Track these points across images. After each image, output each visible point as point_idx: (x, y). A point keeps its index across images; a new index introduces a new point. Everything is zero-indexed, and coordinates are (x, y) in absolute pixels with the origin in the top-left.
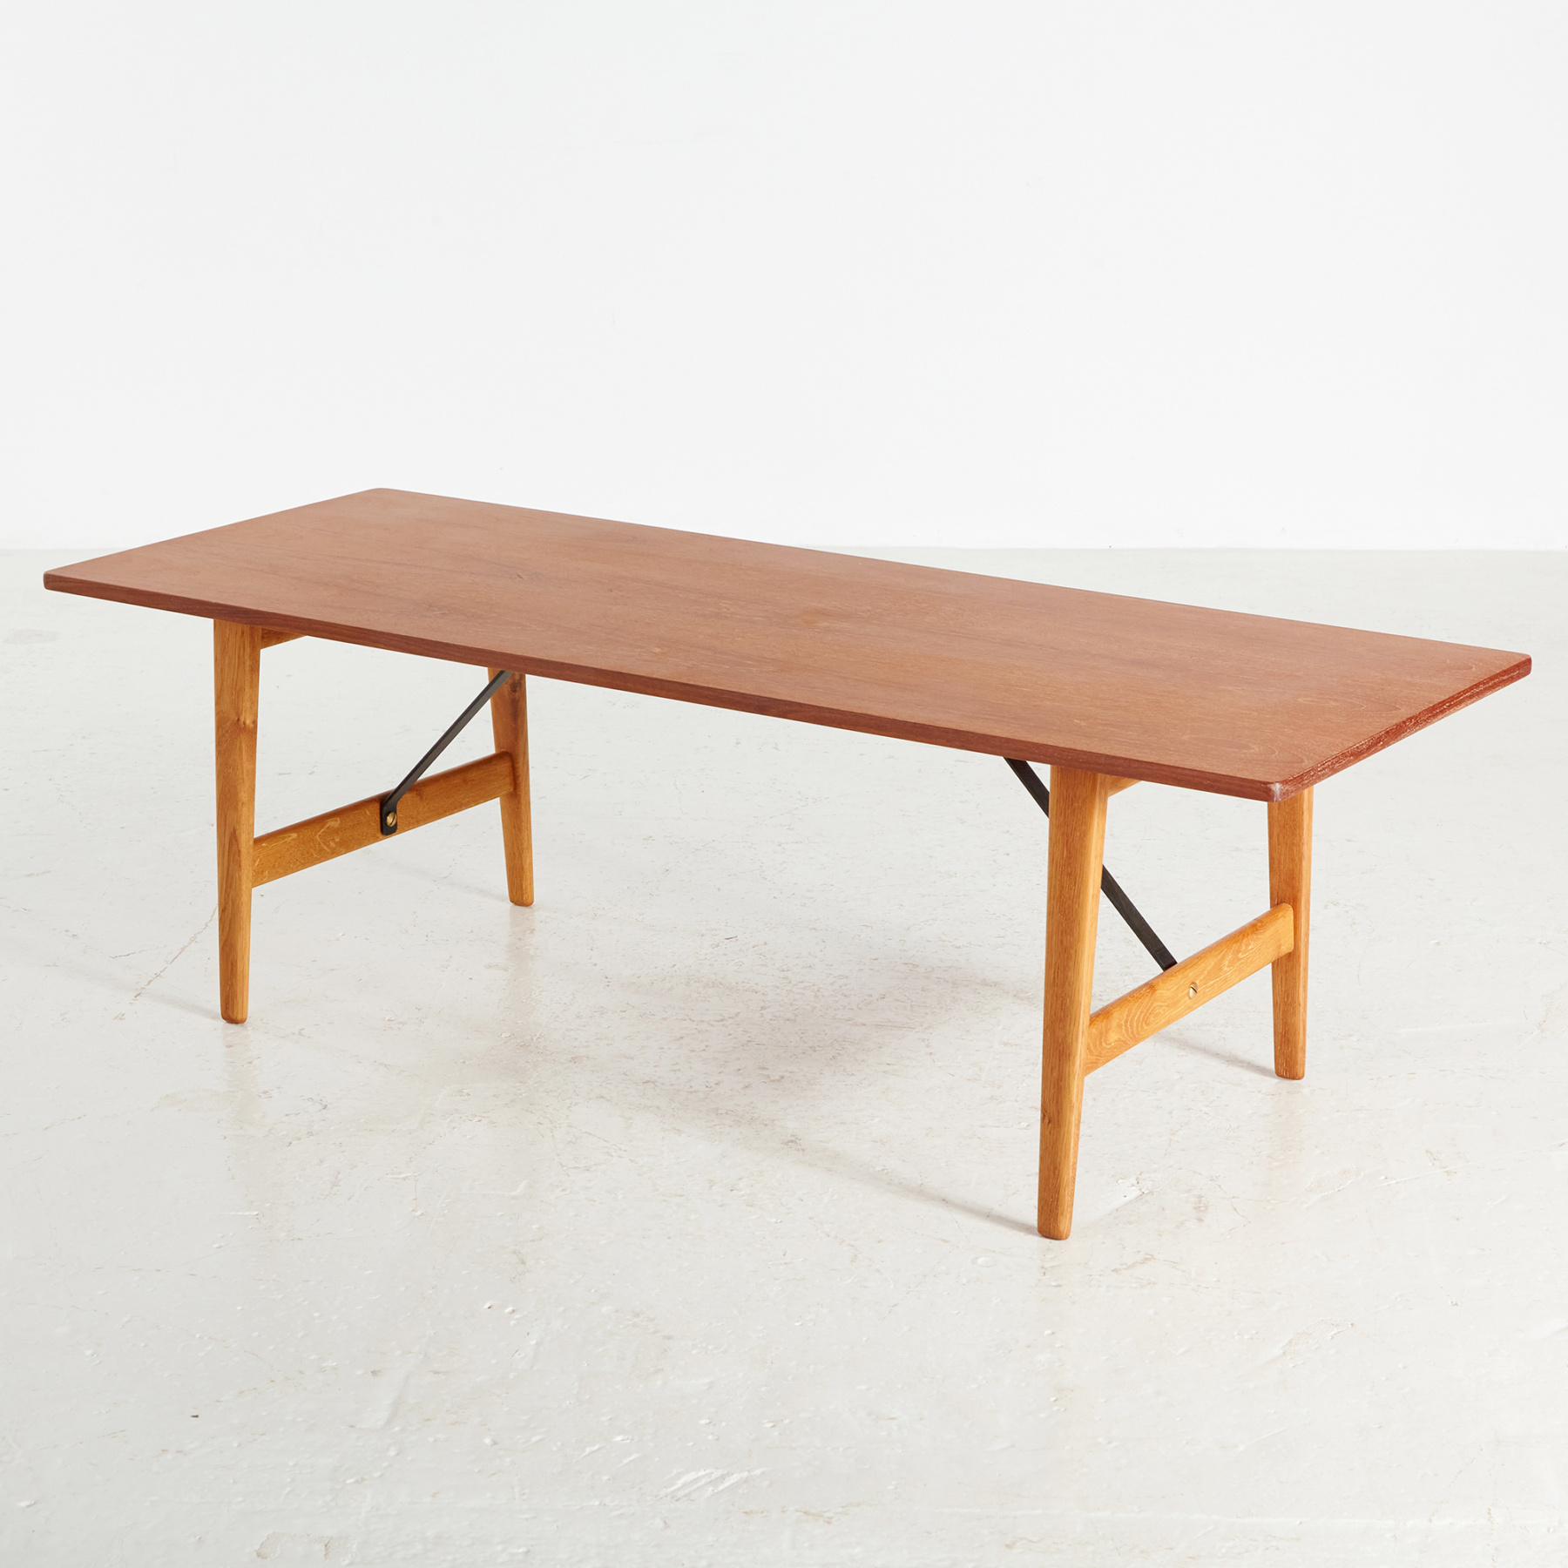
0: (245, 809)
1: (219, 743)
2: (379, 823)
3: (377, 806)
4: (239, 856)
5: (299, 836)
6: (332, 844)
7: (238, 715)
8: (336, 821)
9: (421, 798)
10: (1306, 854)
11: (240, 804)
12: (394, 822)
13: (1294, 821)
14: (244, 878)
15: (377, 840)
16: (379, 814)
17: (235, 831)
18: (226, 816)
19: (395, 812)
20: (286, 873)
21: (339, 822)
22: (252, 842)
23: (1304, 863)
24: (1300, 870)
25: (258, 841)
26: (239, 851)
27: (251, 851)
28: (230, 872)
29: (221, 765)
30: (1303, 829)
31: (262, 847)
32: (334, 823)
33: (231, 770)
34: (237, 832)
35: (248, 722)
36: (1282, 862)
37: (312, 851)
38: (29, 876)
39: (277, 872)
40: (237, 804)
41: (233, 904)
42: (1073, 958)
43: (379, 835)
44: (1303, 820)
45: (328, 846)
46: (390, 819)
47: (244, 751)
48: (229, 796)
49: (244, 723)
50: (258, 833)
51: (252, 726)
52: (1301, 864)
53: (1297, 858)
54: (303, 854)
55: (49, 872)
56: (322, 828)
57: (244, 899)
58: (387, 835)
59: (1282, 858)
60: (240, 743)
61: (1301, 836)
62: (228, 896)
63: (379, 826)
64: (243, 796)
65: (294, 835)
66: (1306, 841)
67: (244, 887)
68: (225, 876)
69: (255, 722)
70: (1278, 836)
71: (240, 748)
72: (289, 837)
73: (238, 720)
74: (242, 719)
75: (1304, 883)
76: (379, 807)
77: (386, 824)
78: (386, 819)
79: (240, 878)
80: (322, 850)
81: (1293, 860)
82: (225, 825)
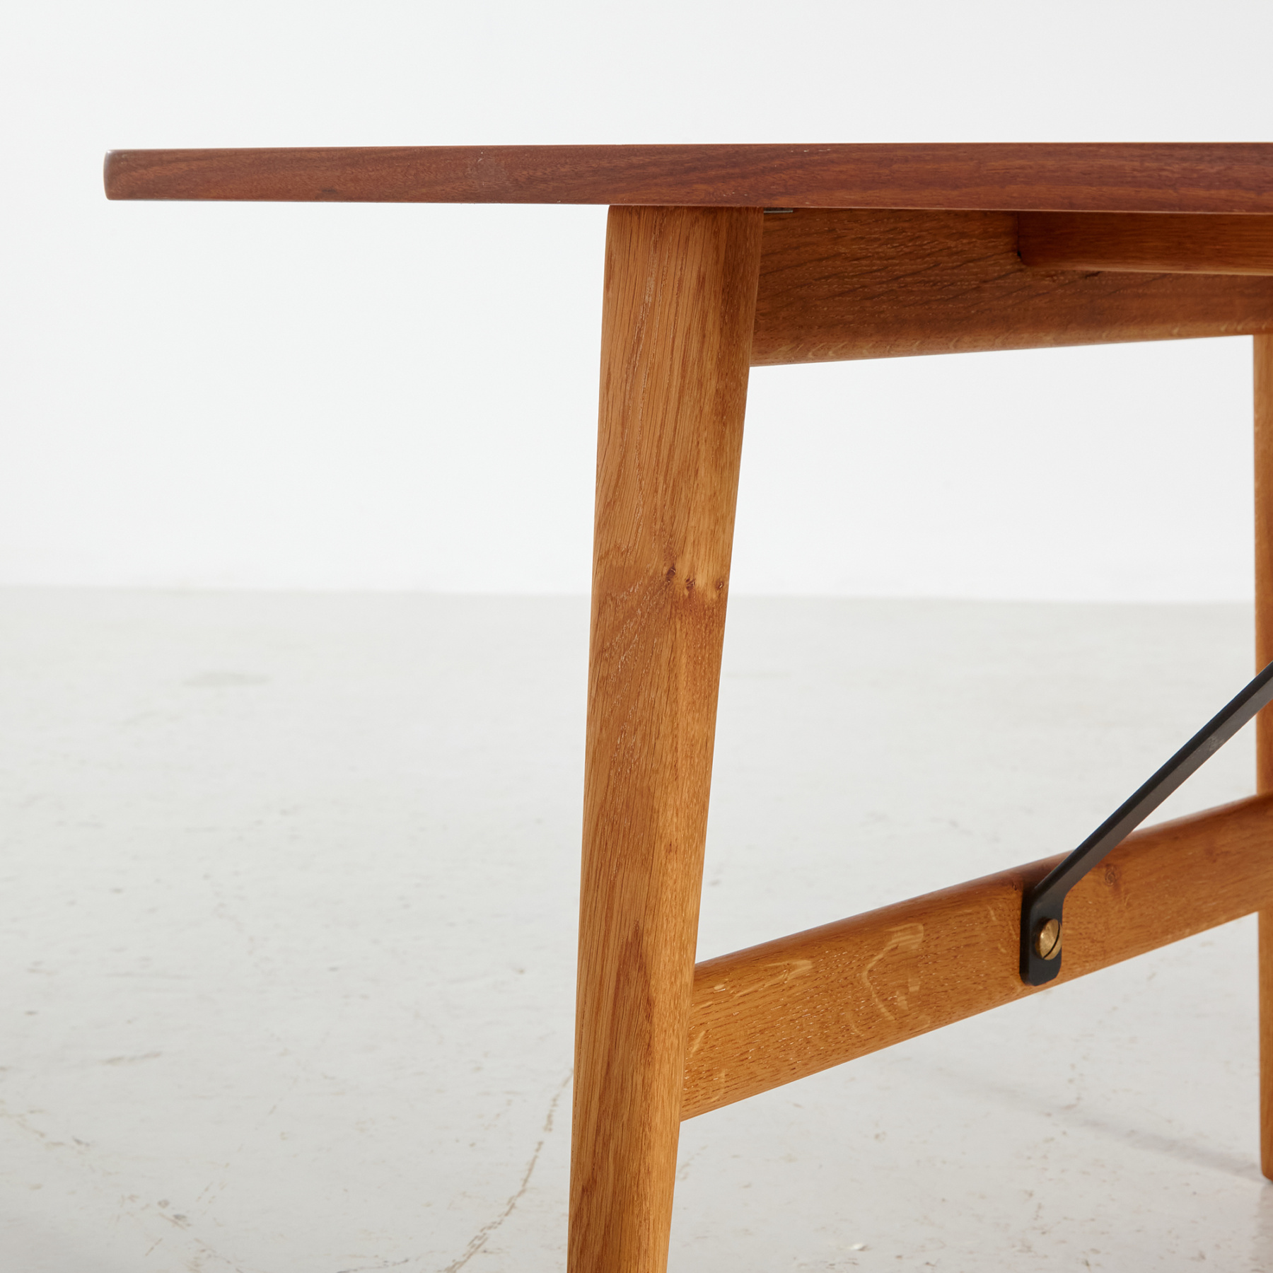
0: (675, 866)
1: (601, 652)
2: (1017, 946)
3: (1015, 898)
4: (649, 1017)
5: (816, 970)
6: (901, 1001)
7: (671, 556)
8: (915, 932)
9: (1117, 887)
11: (660, 849)
12: (1055, 952)
14: (660, 1089)
15: (1009, 995)
16: (1018, 923)
17: (638, 935)
18: (613, 887)
19: (1060, 921)
20: (776, 1080)
21: (921, 936)
22: (688, 977)
25: (708, 973)
26: (650, 1002)
27: (686, 1003)
28: (616, 1070)
29: (604, 724)
31: (715, 995)
32: (908, 939)
33: (636, 739)
34: (648, 940)
35: (701, 581)
37: (848, 1015)
38: (112, 1061)
39: (753, 1076)
40: (652, 846)
41: (620, 1171)
43: (1016, 983)
45: (892, 1007)
46: (1046, 940)
47: (682, 678)
48: (626, 823)
49: (690, 584)
50: (709, 948)
51: (712, 595)
54: (823, 1025)
55: (157, 1055)
56: (879, 949)
57: (657, 1156)
58: (1036, 984)
60: (673, 649)
62: (606, 1145)
63: (1017, 956)
64: (671, 823)
65: (803, 965)
67: (657, 1120)
68: (599, 1078)
69: (721, 585)
71: (672, 664)
72: (790, 968)
73: (672, 573)
74: (683, 570)
76: (1018, 903)
77: (1037, 953)
78: (1038, 939)
79: (647, 1086)
80: (873, 1016)
82: (608, 918)
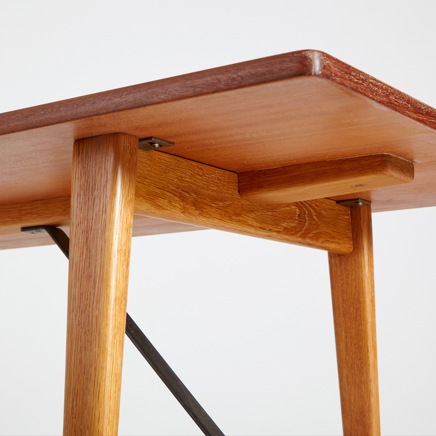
10: (374, 392)
13: (360, 359)
23: (373, 400)
24: (369, 407)
30: (369, 366)
36: (353, 401)
42: (93, 379)
44: (368, 357)
52: (370, 400)
53: (365, 395)
59: (352, 398)
61: (367, 373)
66: (373, 378)
70: (347, 377)
75: (374, 420)
81: (362, 397)
